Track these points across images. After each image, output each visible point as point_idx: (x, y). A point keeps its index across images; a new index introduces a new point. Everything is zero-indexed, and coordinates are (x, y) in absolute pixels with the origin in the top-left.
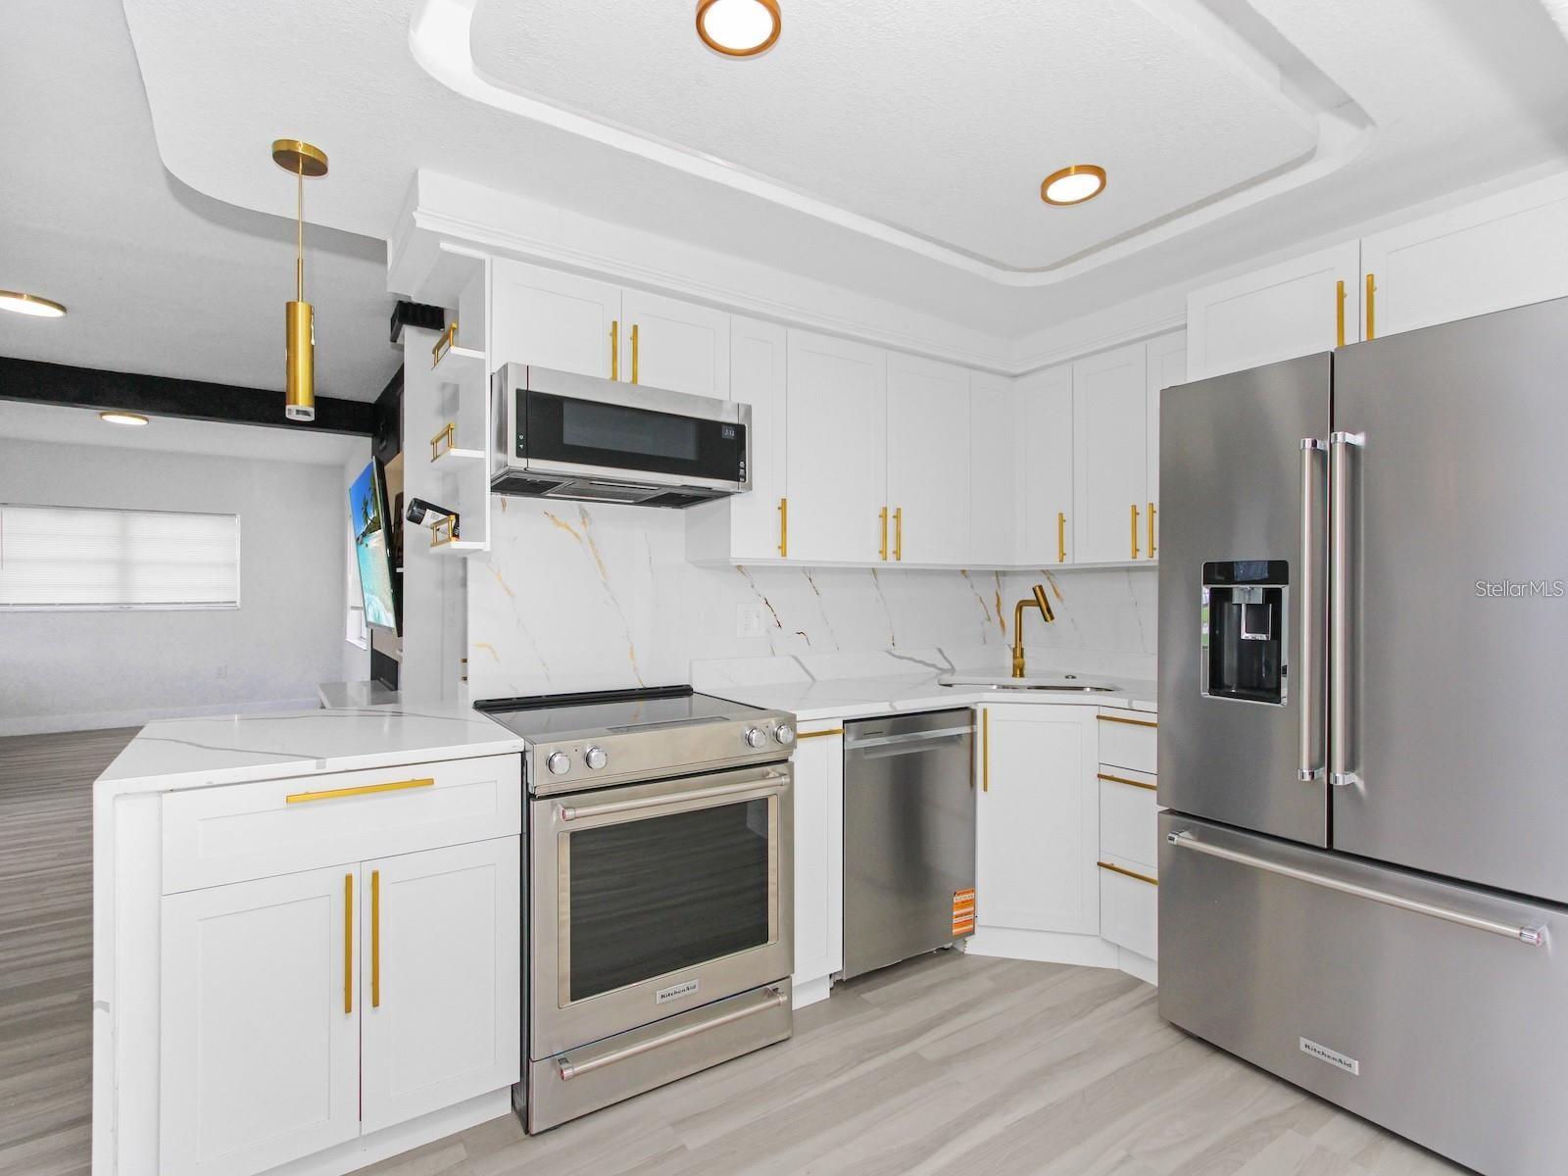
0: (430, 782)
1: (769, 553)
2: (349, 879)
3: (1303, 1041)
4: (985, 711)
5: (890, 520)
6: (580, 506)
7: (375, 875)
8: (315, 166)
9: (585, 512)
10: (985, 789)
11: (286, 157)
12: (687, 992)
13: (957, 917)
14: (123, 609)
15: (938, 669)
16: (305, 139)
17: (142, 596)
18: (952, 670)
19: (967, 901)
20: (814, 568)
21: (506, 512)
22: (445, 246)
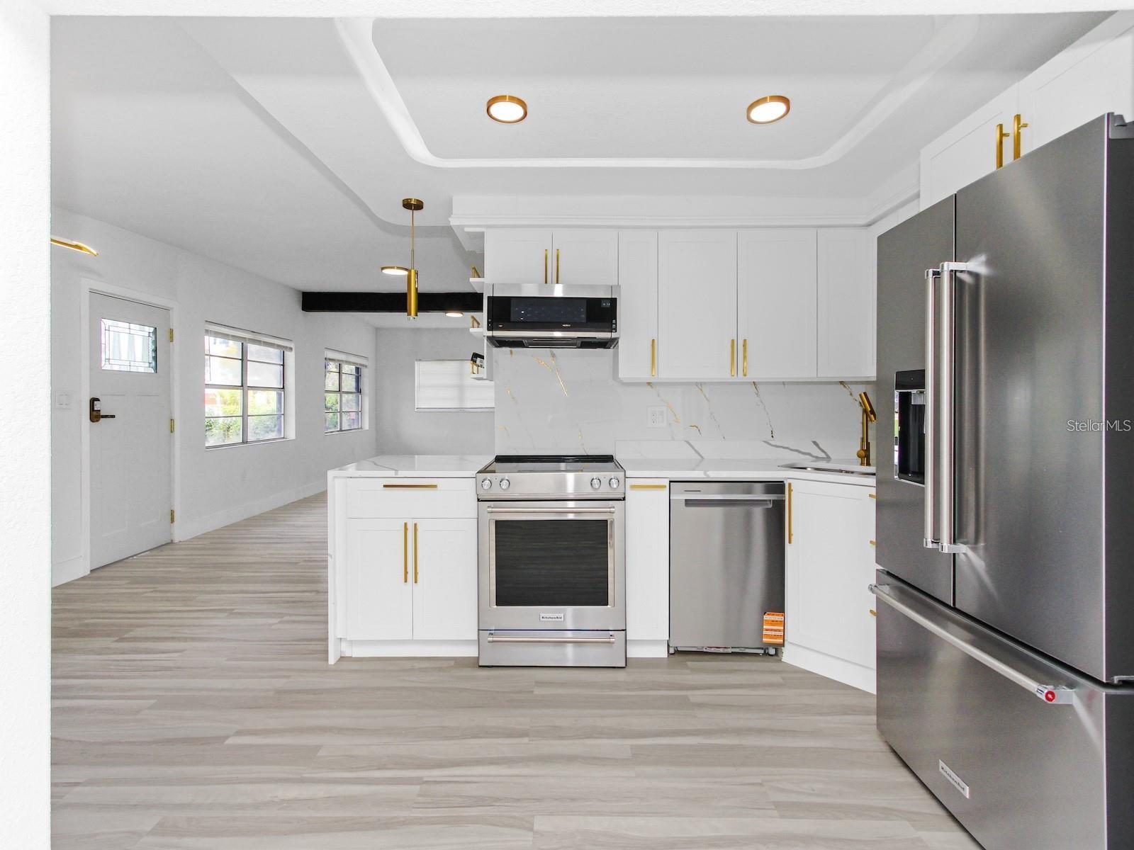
0: (435, 486)
1: (644, 374)
2: (406, 524)
3: (942, 764)
4: (790, 485)
5: (739, 350)
6: (551, 351)
7: (415, 525)
8: (419, 206)
9: (554, 354)
10: (790, 542)
11: (407, 205)
12: (556, 620)
13: (767, 630)
14: (461, 410)
15: (813, 457)
16: (414, 196)
17: (468, 405)
18: (828, 458)
19: (777, 621)
20: (705, 383)
21: (513, 356)
22: (467, 230)
